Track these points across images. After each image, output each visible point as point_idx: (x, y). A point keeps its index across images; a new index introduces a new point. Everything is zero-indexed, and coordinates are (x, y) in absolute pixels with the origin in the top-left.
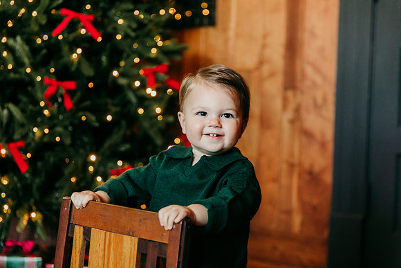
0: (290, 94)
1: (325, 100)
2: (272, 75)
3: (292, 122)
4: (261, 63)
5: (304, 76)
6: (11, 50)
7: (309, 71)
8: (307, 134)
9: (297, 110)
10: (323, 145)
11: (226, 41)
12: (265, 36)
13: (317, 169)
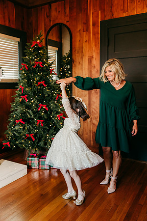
5: (93, 112)
6: (29, 113)
7: (93, 110)
8: (94, 124)
9: (91, 119)
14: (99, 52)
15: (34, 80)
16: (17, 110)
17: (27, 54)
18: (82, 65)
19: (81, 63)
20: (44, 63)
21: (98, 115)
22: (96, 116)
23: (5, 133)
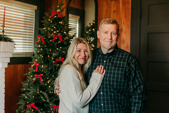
14: (130, 24)
16: (29, 91)
17: (44, 25)
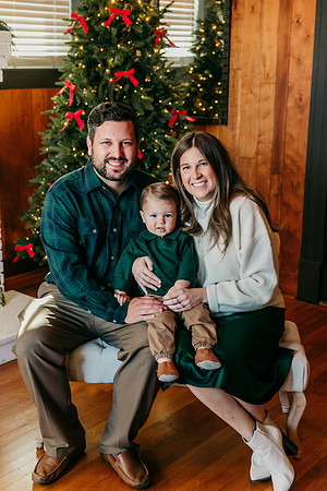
0: (275, 177)
1: (298, 184)
2: (264, 163)
3: (276, 196)
4: (257, 154)
5: (285, 165)
7: (288, 161)
8: (286, 205)
10: (297, 213)
11: (234, 137)
12: (259, 136)
13: (292, 229)
15: (105, 64)
16: (56, 153)
18: (261, 15)
19: (257, 8)
20: (138, 11)
21: (301, 179)
22: (295, 181)
23: (22, 219)
